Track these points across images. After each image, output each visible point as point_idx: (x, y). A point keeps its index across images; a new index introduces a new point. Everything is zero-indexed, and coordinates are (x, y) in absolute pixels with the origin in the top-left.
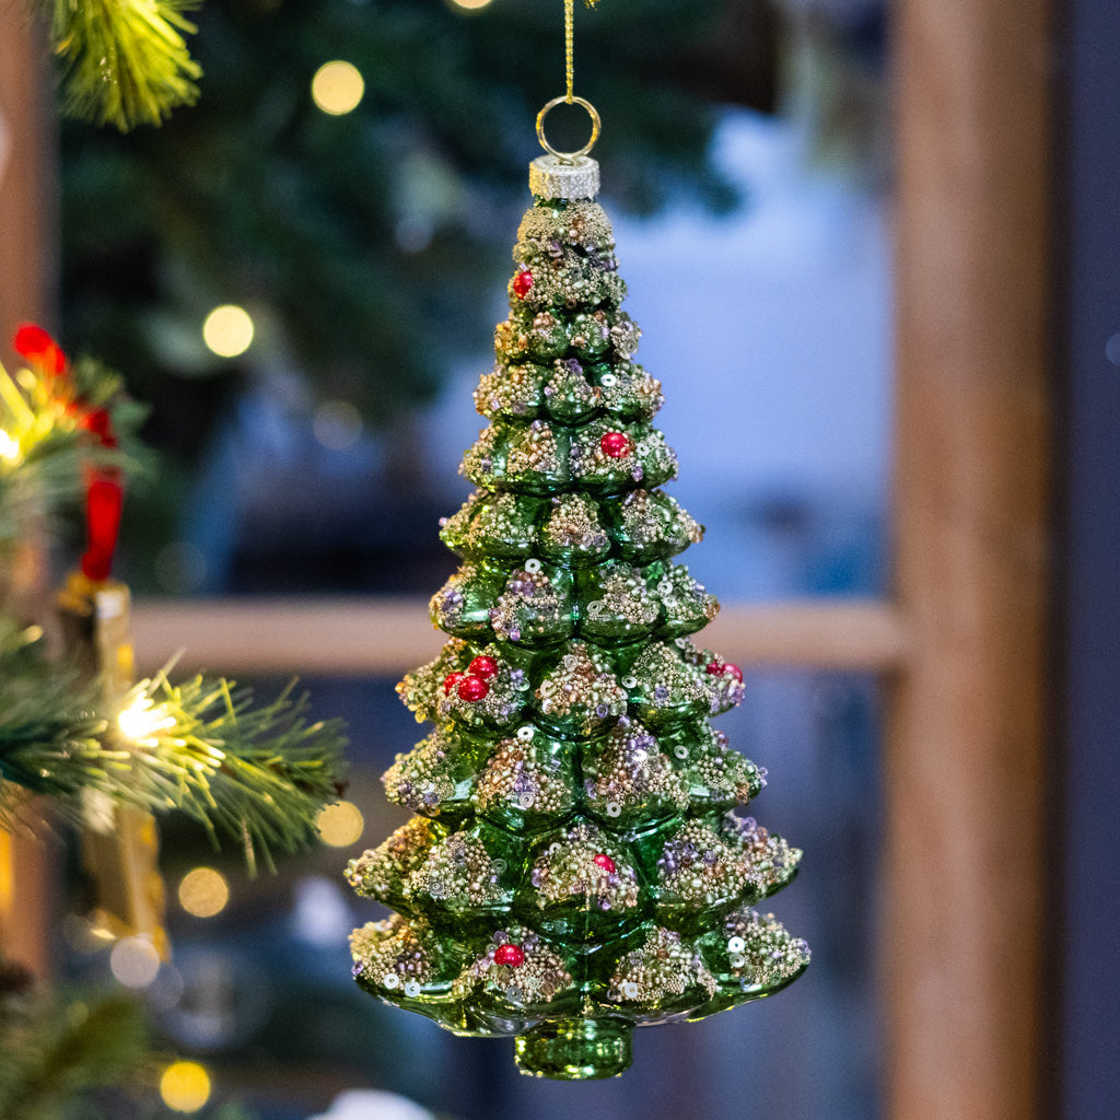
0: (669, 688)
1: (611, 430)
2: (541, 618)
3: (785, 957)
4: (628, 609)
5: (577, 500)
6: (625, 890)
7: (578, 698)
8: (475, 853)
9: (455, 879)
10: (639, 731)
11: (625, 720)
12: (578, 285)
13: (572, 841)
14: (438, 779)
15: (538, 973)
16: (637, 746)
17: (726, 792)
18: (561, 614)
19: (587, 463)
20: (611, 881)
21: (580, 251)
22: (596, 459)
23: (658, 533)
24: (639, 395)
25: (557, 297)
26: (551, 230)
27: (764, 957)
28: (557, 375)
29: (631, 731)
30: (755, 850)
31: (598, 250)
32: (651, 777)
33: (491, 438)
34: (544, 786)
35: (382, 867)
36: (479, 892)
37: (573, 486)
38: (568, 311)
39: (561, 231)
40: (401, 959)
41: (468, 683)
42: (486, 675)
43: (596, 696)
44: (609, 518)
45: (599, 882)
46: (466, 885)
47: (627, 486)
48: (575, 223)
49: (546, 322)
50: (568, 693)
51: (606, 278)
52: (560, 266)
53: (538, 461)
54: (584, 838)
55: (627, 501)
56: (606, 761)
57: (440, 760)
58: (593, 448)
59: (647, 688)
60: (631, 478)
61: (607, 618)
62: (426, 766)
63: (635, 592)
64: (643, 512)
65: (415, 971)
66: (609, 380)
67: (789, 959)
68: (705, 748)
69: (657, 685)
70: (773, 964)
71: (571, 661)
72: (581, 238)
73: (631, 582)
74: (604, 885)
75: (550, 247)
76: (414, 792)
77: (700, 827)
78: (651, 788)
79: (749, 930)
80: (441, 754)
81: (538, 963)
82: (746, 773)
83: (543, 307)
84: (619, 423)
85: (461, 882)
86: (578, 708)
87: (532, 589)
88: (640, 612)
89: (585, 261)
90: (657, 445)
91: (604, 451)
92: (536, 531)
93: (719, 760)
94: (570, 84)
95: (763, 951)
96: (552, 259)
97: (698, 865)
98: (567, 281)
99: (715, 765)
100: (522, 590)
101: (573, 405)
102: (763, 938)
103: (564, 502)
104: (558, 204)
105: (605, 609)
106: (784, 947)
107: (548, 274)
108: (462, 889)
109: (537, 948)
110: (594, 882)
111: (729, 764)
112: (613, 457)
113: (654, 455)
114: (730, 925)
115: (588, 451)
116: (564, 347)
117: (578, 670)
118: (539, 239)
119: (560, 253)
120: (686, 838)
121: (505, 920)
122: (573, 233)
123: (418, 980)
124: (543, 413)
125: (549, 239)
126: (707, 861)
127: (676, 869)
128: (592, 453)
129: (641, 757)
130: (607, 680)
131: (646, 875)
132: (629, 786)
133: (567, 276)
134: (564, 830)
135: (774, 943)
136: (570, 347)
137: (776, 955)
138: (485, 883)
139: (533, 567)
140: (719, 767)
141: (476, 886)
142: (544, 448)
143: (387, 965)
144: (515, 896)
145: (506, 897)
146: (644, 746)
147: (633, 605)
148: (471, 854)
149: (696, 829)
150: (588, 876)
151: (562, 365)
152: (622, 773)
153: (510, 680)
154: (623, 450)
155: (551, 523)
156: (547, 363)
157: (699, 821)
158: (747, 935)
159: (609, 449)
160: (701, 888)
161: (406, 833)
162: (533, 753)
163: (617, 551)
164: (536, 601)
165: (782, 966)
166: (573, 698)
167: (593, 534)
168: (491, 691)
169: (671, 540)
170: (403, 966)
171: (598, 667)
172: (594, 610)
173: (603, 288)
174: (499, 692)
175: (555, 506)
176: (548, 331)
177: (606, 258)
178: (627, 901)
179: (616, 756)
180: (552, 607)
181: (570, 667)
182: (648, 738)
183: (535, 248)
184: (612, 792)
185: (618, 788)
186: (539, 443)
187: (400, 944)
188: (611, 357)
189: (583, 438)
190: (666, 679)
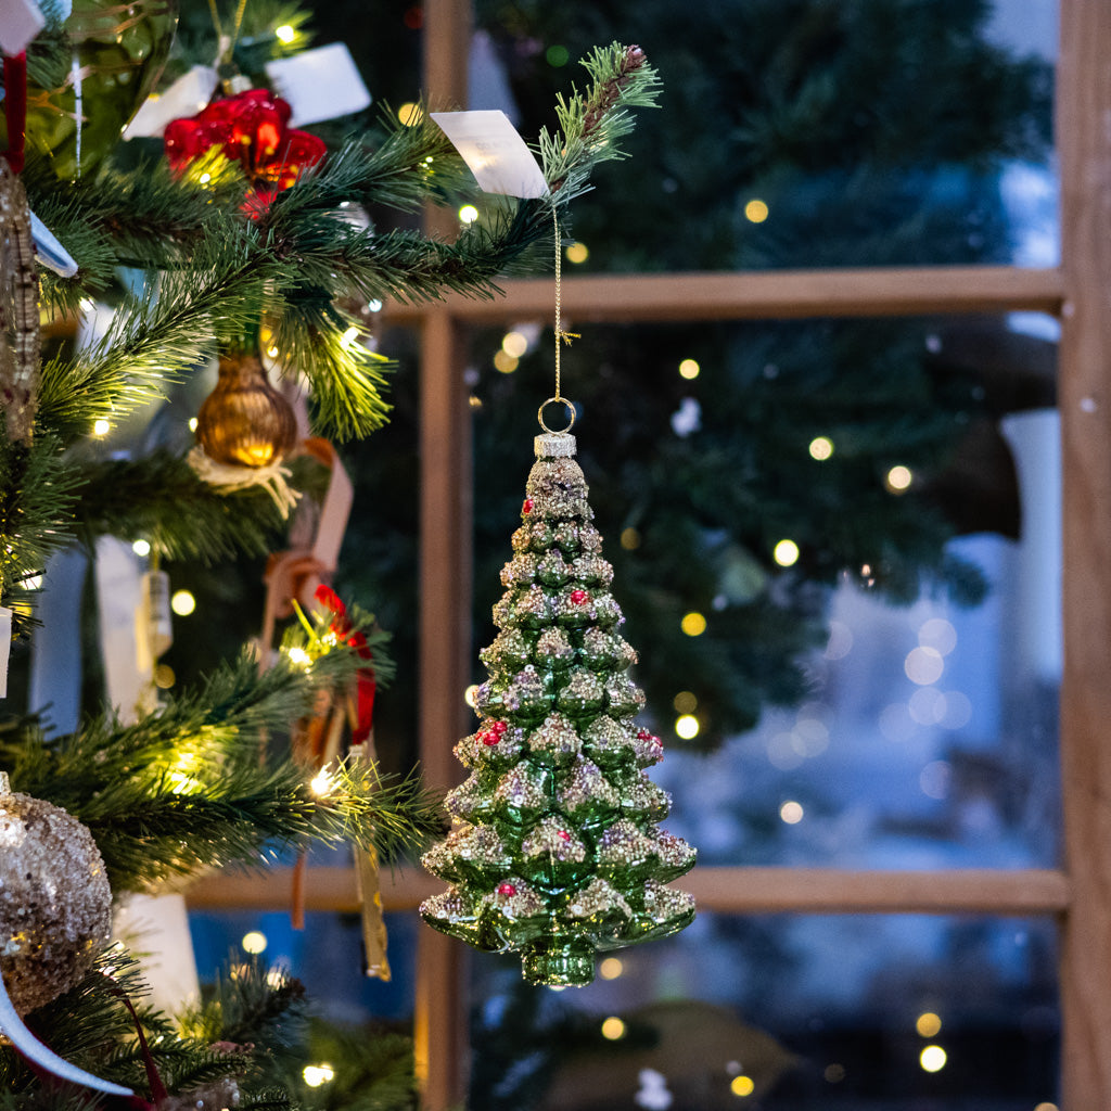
0: (608, 739)
1: (577, 589)
2: (531, 696)
3: (678, 903)
4: (583, 691)
5: (556, 629)
6: (578, 852)
7: (551, 740)
8: (491, 836)
9: (478, 848)
10: (590, 764)
11: (581, 756)
12: (559, 506)
13: (547, 824)
14: (472, 796)
15: (524, 901)
16: (588, 772)
17: (644, 804)
18: (544, 693)
19: (562, 608)
20: (565, 845)
21: (562, 487)
22: (567, 605)
23: (604, 650)
24: (596, 570)
25: (548, 513)
26: (545, 475)
27: (665, 903)
28: (546, 558)
29: (585, 764)
30: (667, 846)
31: (573, 487)
32: (593, 787)
34: (530, 792)
35: (442, 854)
36: (491, 856)
37: (554, 622)
38: (554, 522)
39: (551, 475)
40: (448, 902)
41: (489, 736)
42: (499, 731)
43: (561, 740)
44: (576, 641)
46: (484, 852)
47: (588, 623)
48: (559, 471)
49: (541, 528)
50: (544, 738)
51: (577, 502)
52: (549, 495)
53: (532, 606)
54: (552, 824)
55: (587, 632)
56: (569, 780)
57: (474, 786)
58: (566, 599)
59: (595, 738)
60: (589, 618)
61: (570, 697)
62: (465, 789)
63: (588, 681)
64: (596, 638)
65: (456, 909)
66: (578, 562)
68: (633, 779)
69: (601, 738)
70: (671, 906)
71: (549, 722)
72: (562, 479)
73: (586, 676)
74: (561, 846)
75: (544, 484)
76: (457, 803)
77: (626, 823)
78: (593, 793)
79: (659, 888)
80: (476, 783)
81: (524, 896)
82: (657, 793)
83: (540, 519)
84: (583, 586)
86: (550, 747)
87: (528, 679)
88: (590, 693)
89: (565, 492)
90: (607, 601)
91: (572, 600)
92: (531, 647)
93: (641, 786)
94: (558, 391)
95: (666, 899)
96: (545, 491)
97: (622, 842)
98: (553, 504)
99: (639, 788)
100: (522, 680)
101: (555, 575)
102: (667, 893)
103: (548, 631)
104: (550, 459)
105: (570, 692)
107: (543, 500)
108: (481, 854)
109: (525, 889)
110: (555, 844)
111: (648, 789)
112: (577, 604)
113: (604, 606)
114: (647, 886)
115: (563, 601)
116: (551, 542)
117: (553, 726)
118: (537, 480)
119: (550, 487)
120: (617, 828)
121: (507, 874)
122: (557, 476)
123: (457, 913)
124: (538, 580)
125: (543, 480)
126: (629, 840)
127: (610, 845)
128: (565, 602)
129: (589, 779)
130: (570, 733)
131: (591, 851)
132: (580, 792)
133: (554, 501)
134: (543, 819)
135: (673, 896)
136: (554, 542)
137: (673, 901)
138: (496, 851)
139: (529, 669)
140: (641, 790)
141: (490, 852)
142: (537, 599)
143: (440, 906)
144: (513, 860)
145: (508, 860)
146: (592, 772)
147: (586, 689)
148: (488, 836)
149: (624, 824)
150: (551, 841)
151: (550, 552)
152: (577, 785)
153: (514, 734)
154: (583, 600)
155: (540, 642)
156: (541, 552)
157: (626, 820)
158: (658, 891)
159: (575, 600)
160: (624, 855)
162: (525, 775)
163: (579, 660)
164: (529, 687)
165: (676, 907)
166: (547, 740)
167: (563, 647)
168: (502, 740)
169: (613, 655)
170: (448, 906)
171: (566, 726)
172: (564, 694)
173: (575, 508)
174: (507, 741)
175: (543, 633)
176: (541, 532)
177: (578, 492)
178: (577, 858)
179: (574, 777)
180: (537, 690)
181: (549, 726)
182: (594, 767)
183: (535, 484)
184: (570, 797)
185: (574, 794)
186: (534, 596)
187: (448, 895)
188: (580, 549)
189: (561, 594)
190: (607, 734)
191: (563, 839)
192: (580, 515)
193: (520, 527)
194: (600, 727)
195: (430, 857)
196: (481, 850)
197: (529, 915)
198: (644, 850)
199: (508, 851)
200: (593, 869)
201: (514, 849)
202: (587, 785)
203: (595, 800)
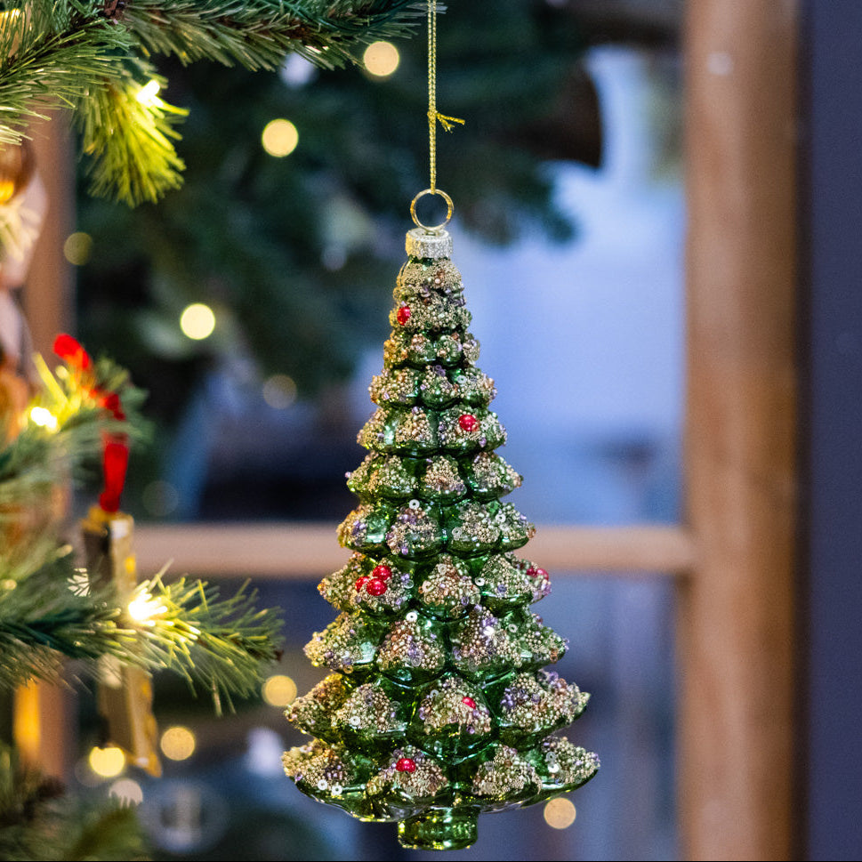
0: (507, 585)
1: (465, 413)
2: (423, 539)
3: (584, 765)
4: (480, 533)
5: (443, 460)
6: (482, 720)
7: (449, 593)
8: (379, 698)
9: (367, 715)
10: (487, 614)
11: (479, 607)
12: (442, 316)
13: (446, 689)
14: (351, 648)
15: (425, 777)
16: (487, 624)
17: (544, 655)
18: (435, 536)
19: (450, 435)
20: (474, 714)
21: (441, 292)
22: (456, 432)
23: (497, 482)
24: (482, 389)
25: (427, 324)
26: (422, 279)
27: (570, 765)
28: (428, 376)
29: (482, 614)
30: (559, 694)
31: (454, 292)
32: (498, 645)
33: (383, 419)
34: (427, 651)
35: (310, 709)
36: (384, 723)
37: (441, 450)
38: (434, 334)
39: (429, 280)
40: (328, 770)
41: (373, 583)
42: (385, 578)
43: (461, 592)
44: (464, 473)
45: (467, 715)
46: (375, 719)
47: (475, 450)
48: (438, 274)
49: (420, 341)
50: (442, 590)
51: (459, 311)
52: (429, 303)
53: (417, 434)
54: (454, 686)
55: (476, 461)
56: (466, 634)
57: (352, 635)
58: (454, 425)
59: (492, 586)
60: (478, 444)
61: (466, 538)
62: (342, 640)
63: (484, 521)
64: (486, 467)
65: (338, 778)
66: (461, 379)
67: (587, 766)
68: (528, 626)
69: (499, 584)
70: (576, 769)
71: (442, 568)
72: (443, 284)
73: (481, 515)
74: (470, 717)
75: (422, 291)
76: (335, 657)
77: (528, 678)
78: (498, 652)
79: (559, 747)
80: (352, 631)
81: (425, 770)
82: (556, 641)
83: (417, 330)
84: (470, 408)
85: (372, 717)
86: (449, 599)
87: (415, 520)
88: (488, 535)
89: (445, 300)
90: (493, 422)
91: (462, 426)
92: (416, 481)
93: (538, 634)
94: (433, 181)
95: (569, 761)
96: (423, 298)
97: (529, 704)
98: (434, 313)
99: (536, 636)
100: (408, 520)
101: (438, 397)
102: (568, 752)
103: (435, 462)
104: (426, 261)
105: (464, 533)
106: (582, 758)
107: (421, 308)
108: (373, 721)
109: (423, 761)
110: (464, 716)
111: (544, 636)
112: (467, 431)
113: (492, 429)
114: (546, 744)
115: (450, 428)
116: (432, 357)
117: (447, 574)
118: (414, 285)
119: (427, 295)
120: (519, 685)
121: (401, 743)
122: (437, 281)
123: (340, 784)
124: (419, 401)
125: (421, 285)
126: (534, 701)
127: (514, 706)
128: (453, 428)
129: (490, 632)
130: (466, 580)
131: (495, 711)
132: (483, 651)
133: (434, 310)
134: (439, 681)
135: (576, 755)
136: (437, 358)
137: (578, 763)
138: (388, 718)
139: (414, 505)
140: (538, 638)
141: (382, 719)
142: (421, 425)
143: (319, 774)
144: (408, 726)
145: (402, 727)
146: (491, 624)
147: (483, 530)
148: (377, 699)
149: (525, 680)
150: (460, 711)
151: (431, 369)
152: (478, 642)
153: (401, 581)
154: (474, 426)
155: (427, 476)
156: (421, 368)
157: (527, 674)
158: (558, 750)
159: (464, 426)
160: (531, 719)
161: (325, 685)
162: (418, 629)
163: (470, 494)
164: (419, 528)
165: (582, 771)
166: (446, 593)
167: (456, 483)
168: (389, 589)
170: (329, 774)
171: (460, 572)
172: (457, 533)
173: (457, 318)
174: (394, 589)
175: (429, 464)
176: (421, 346)
178: (485, 728)
179: (472, 631)
180: (428, 532)
181: (443, 573)
182: (492, 618)
184: (471, 657)
185: (476, 652)
186: (417, 422)
187: (326, 760)
188: (463, 364)
189: (447, 419)
190: (505, 579)
191: (471, 709)
197: (434, 793)
199: (400, 717)
203: (501, 660)
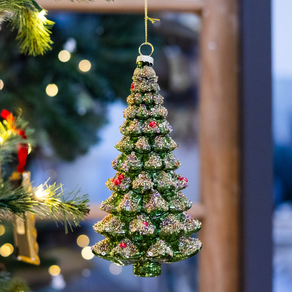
0: (164, 182)
1: (152, 121)
2: (133, 165)
3: (192, 248)
4: (154, 163)
5: (143, 137)
6: (151, 230)
7: (140, 184)
8: (118, 221)
10: (157, 192)
11: (153, 190)
12: (145, 87)
13: (139, 218)
14: (111, 204)
15: (130, 249)
16: (156, 196)
17: (179, 207)
18: (138, 164)
19: (146, 129)
20: (146, 227)
21: (146, 78)
22: (148, 128)
23: (163, 145)
24: (160, 113)
25: (141, 90)
26: (139, 74)
27: (187, 248)
28: (140, 108)
29: (154, 192)
30: (189, 222)
31: (151, 78)
32: (157, 203)
33: (125, 123)
34: (132, 205)
36: (117, 230)
37: (143, 134)
38: (143, 93)
39: (142, 74)
41: (117, 181)
42: (121, 179)
44: (151, 142)
45: (142, 228)
46: (114, 229)
47: (156, 134)
48: (145, 72)
49: (138, 95)
50: (138, 183)
51: (152, 85)
52: (141, 82)
53: (134, 128)
54: (141, 218)
55: (156, 138)
56: (148, 199)
57: (112, 200)
58: (147, 125)
59: (159, 182)
61: (149, 165)
62: (109, 201)
63: (155, 159)
64: (160, 140)
65: (104, 249)
66: (152, 109)
68: (175, 197)
69: (161, 181)
70: (189, 249)
71: (140, 176)
72: (146, 75)
73: (155, 157)
74: (144, 228)
75: (139, 78)
76: (105, 207)
77: (172, 216)
78: (157, 206)
81: (130, 247)
82: (185, 203)
83: (137, 92)
84: (154, 119)
86: (140, 186)
87: (132, 158)
88: (156, 164)
89: (147, 81)
90: (165, 125)
91: (150, 126)
92: (134, 145)
94: (146, 40)
95: (187, 246)
96: (140, 80)
98: (143, 86)
99: (177, 201)
100: (130, 159)
101: (143, 115)
102: (188, 243)
103: (140, 138)
105: (149, 163)
106: (193, 245)
107: (139, 84)
109: (131, 244)
111: (181, 201)
112: (152, 127)
113: (163, 127)
114: (180, 240)
115: (146, 126)
116: (141, 101)
117: (142, 178)
118: (137, 76)
119: (142, 79)
120: (168, 218)
121: (123, 238)
122: (144, 74)
123: (105, 252)
124: (136, 117)
125: (139, 76)
126: (172, 224)
127: (165, 225)
128: (147, 126)
129: (156, 198)
130: (149, 180)
132: (152, 205)
133: (142, 85)
134: (138, 216)
135: (191, 244)
136: (143, 101)
137: (190, 247)
138: (119, 228)
139: (133, 153)
142: (136, 125)
143: (98, 248)
144: (126, 232)
145: (124, 232)
147: (155, 162)
148: (117, 222)
150: (140, 226)
151: (141, 106)
152: (151, 202)
153: (127, 180)
154: (154, 125)
155: (136, 143)
157: (172, 214)
158: (185, 242)
159: (151, 126)
160: (169, 230)
162: (131, 197)
163: (152, 149)
164: (132, 161)
165: (191, 250)
167: (146, 145)
168: (122, 183)
169: (166, 147)
170: (102, 248)
171: (147, 177)
172: (146, 164)
173: (152, 87)
174: (124, 183)
175: (138, 139)
176: (138, 97)
177: (153, 80)
178: (150, 233)
179: (150, 198)
180: (136, 163)
181: (140, 177)
182: (159, 194)
183: (136, 78)
184: (148, 207)
185: (150, 206)
186: (135, 124)
187: (102, 243)
188: (153, 104)
189: (145, 123)
190: (164, 180)
191: (144, 226)
192: (153, 90)
193: (130, 95)
194: (161, 177)
195: (96, 226)
196: (113, 228)
197: (132, 255)
198: (178, 228)
199: (124, 228)
200: (158, 236)
201: (127, 227)
202: (155, 202)
203: (158, 208)
